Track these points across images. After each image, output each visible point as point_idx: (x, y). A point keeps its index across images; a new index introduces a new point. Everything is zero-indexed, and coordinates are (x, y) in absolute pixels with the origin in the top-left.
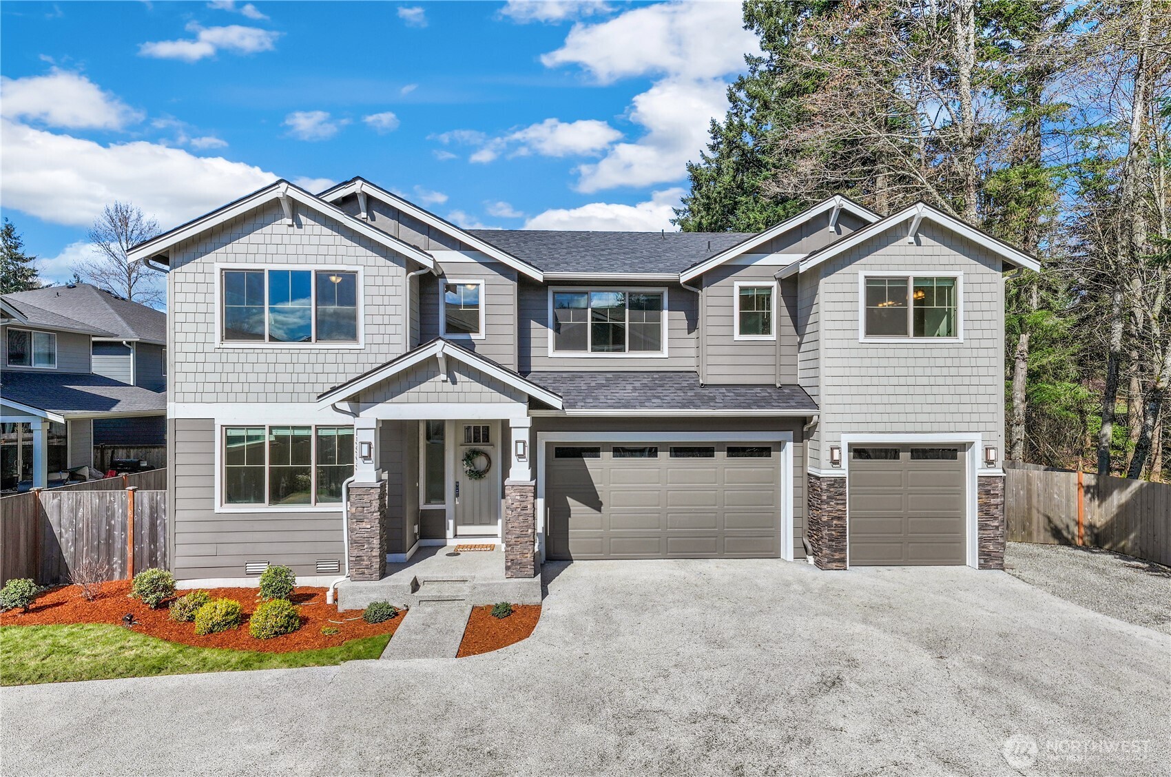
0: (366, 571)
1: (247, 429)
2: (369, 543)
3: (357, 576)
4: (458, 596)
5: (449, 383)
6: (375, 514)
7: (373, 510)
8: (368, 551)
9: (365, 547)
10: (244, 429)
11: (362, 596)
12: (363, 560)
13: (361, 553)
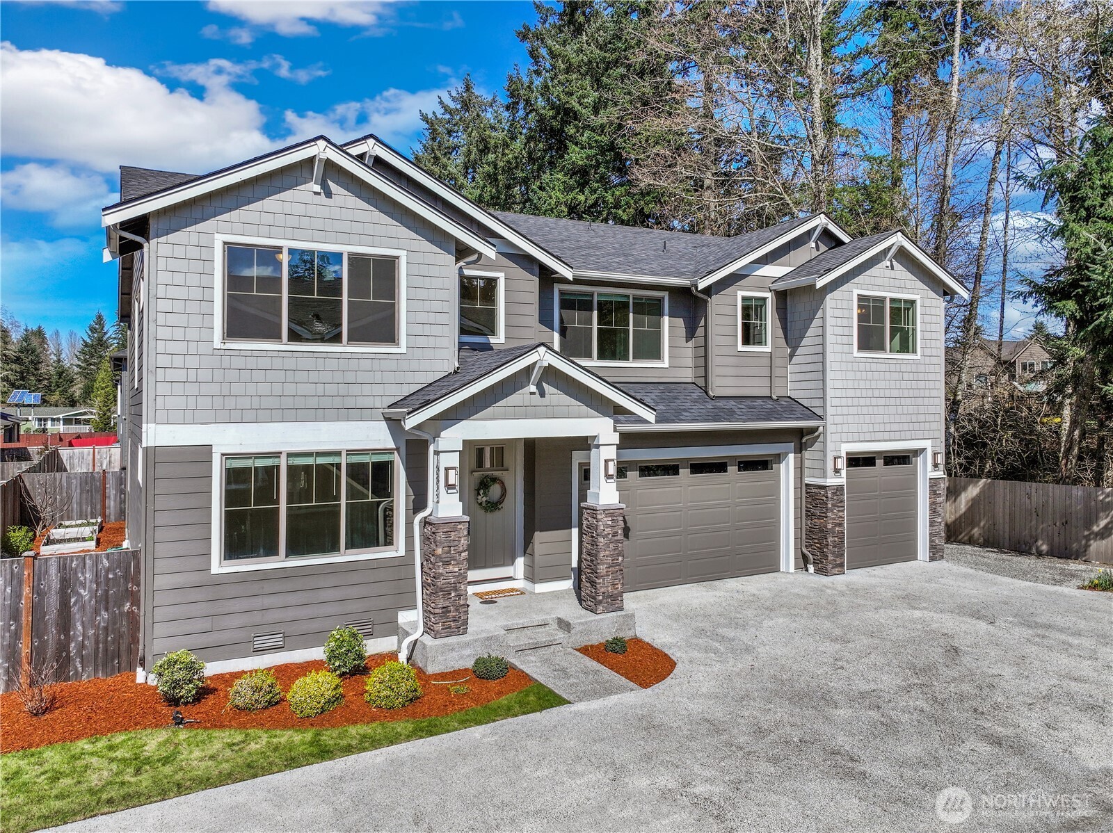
0: (453, 624)
1: (255, 458)
2: (456, 590)
3: (443, 631)
4: (555, 640)
5: (537, 395)
6: (463, 554)
7: (461, 549)
8: (455, 600)
9: (453, 594)
10: (251, 458)
11: (454, 654)
12: (450, 612)
13: (447, 604)
